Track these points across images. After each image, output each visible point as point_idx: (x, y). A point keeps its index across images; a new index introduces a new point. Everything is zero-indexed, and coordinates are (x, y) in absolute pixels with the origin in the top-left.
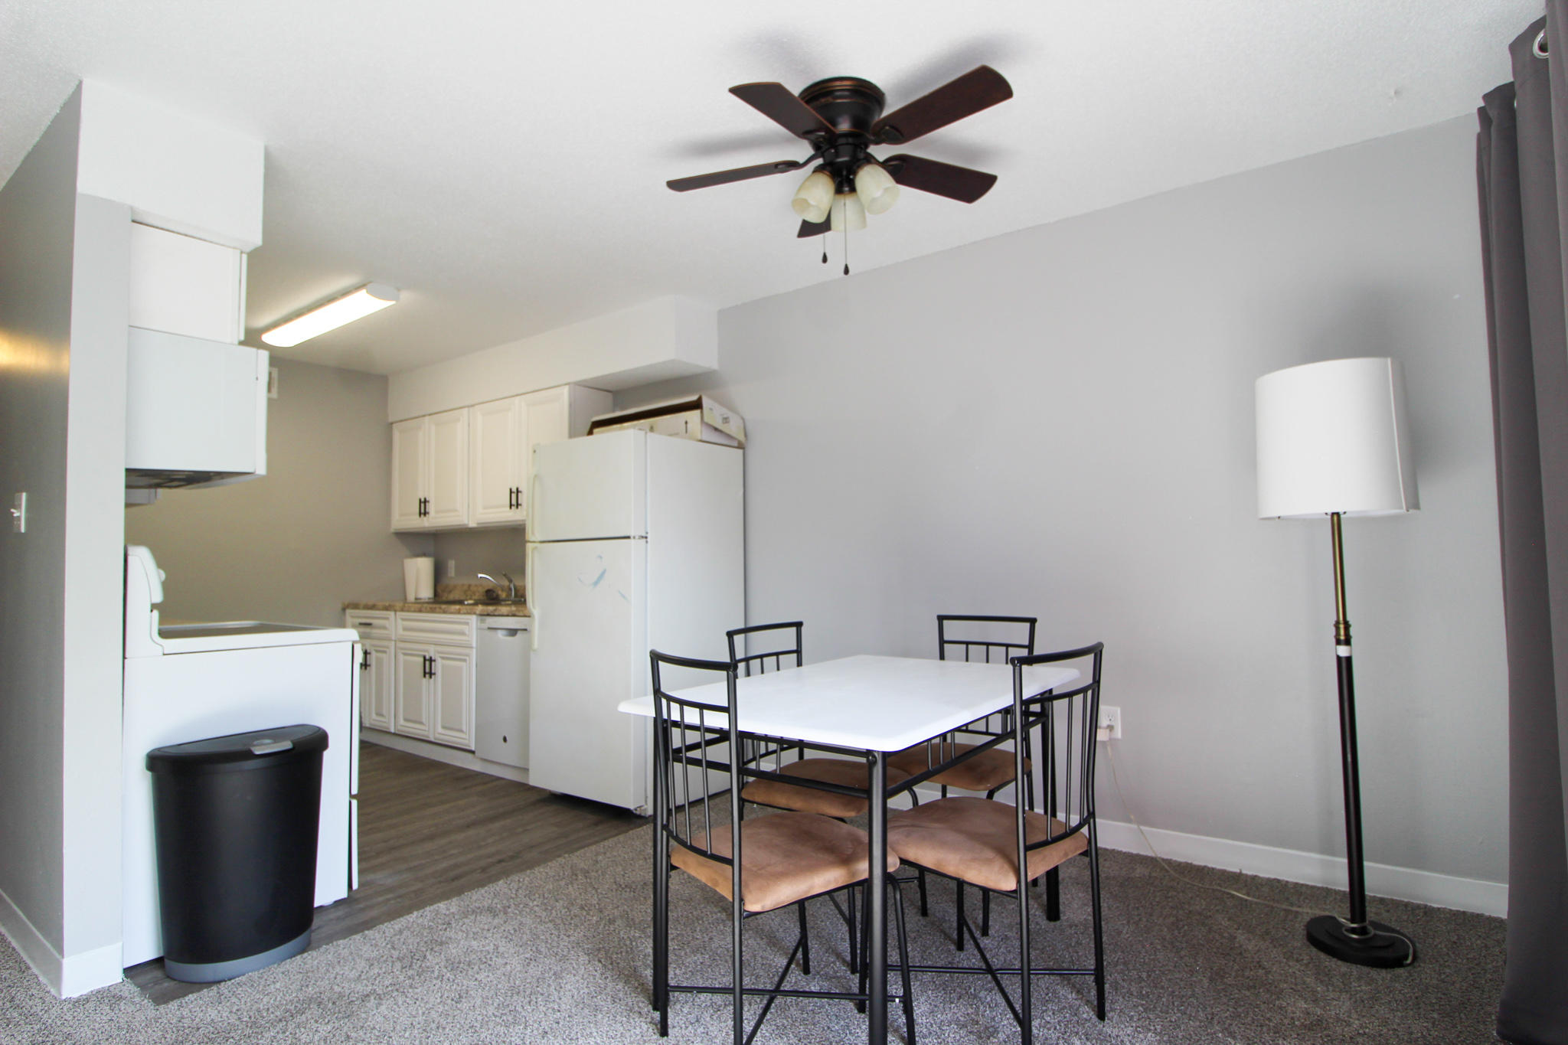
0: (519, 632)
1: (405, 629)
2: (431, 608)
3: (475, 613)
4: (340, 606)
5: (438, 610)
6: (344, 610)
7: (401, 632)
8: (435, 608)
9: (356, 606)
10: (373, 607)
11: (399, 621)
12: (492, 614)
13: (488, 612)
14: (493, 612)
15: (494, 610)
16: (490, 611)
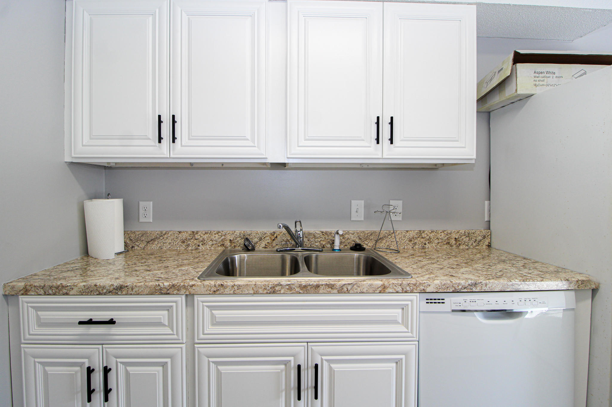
7: (209, 329)
12: (466, 291)
13: (457, 288)
14: (468, 288)
15: (469, 284)
16: (460, 287)
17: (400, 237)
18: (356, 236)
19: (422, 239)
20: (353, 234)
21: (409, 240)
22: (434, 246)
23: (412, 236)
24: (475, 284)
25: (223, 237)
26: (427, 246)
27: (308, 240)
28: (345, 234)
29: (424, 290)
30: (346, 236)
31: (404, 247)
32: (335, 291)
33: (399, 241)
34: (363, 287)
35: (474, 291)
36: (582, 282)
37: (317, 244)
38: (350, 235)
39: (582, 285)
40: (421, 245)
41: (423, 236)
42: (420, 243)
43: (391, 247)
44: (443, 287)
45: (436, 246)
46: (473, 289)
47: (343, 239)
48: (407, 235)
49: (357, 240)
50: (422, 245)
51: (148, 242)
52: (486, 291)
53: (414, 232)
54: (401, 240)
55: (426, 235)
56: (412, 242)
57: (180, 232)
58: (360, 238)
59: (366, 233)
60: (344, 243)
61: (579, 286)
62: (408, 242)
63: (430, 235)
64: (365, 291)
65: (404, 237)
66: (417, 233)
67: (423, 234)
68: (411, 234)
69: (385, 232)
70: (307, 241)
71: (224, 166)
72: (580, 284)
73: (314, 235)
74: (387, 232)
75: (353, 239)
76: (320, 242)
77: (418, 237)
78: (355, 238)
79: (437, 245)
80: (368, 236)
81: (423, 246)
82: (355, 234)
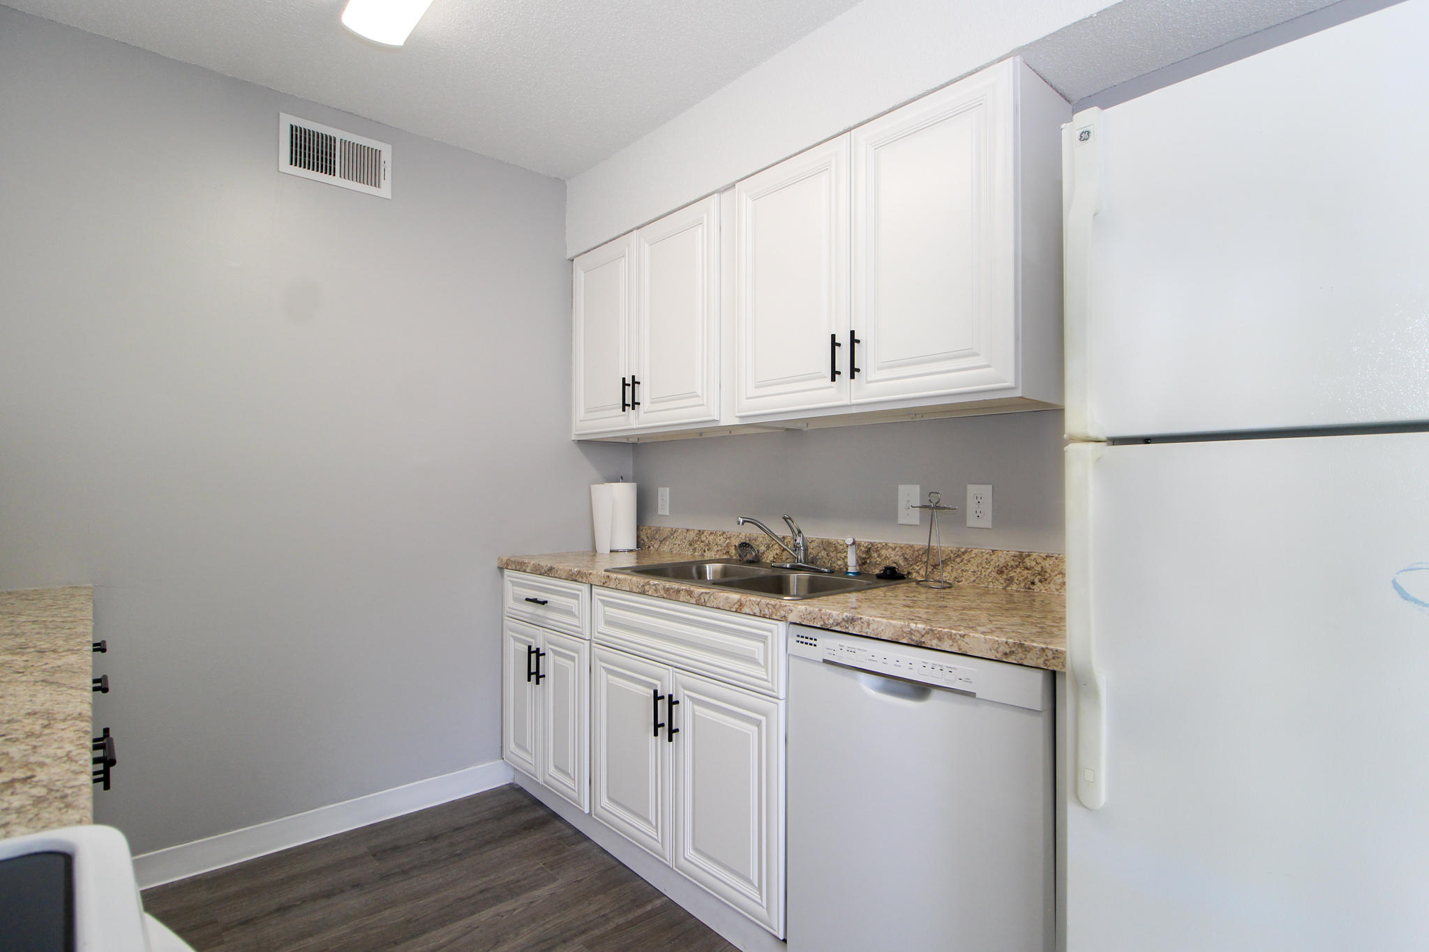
0: (935, 693)
1: (609, 623)
2: (667, 590)
3: (783, 619)
4: (495, 564)
5: (683, 596)
6: (501, 569)
7: (602, 627)
8: (678, 591)
9: (520, 566)
10: (549, 572)
11: (598, 606)
12: (839, 629)
13: (827, 623)
14: (841, 624)
15: (843, 619)
16: (831, 621)
17: (980, 561)
18: (899, 553)
19: (1026, 572)
20: (894, 549)
21: (998, 570)
22: (1054, 590)
23: (1003, 561)
24: (852, 620)
25: (728, 541)
26: (1036, 588)
27: (828, 555)
28: (881, 548)
29: (785, 616)
30: (883, 552)
31: (986, 584)
32: (693, 601)
33: (977, 570)
34: (720, 600)
35: (850, 632)
36: (1053, 653)
37: (839, 563)
38: (890, 550)
39: (1054, 661)
40: (1022, 585)
41: (1028, 565)
42: (1021, 579)
43: (961, 581)
44: (809, 617)
45: (1057, 590)
46: (850, 628)
47: (878, 557)
48: (992, 560)
49: (900, 562)
50: (1026, 584)
51: (661, 542)
52: (868, 635)
53: (1007, 555)
54: (980, 568)
55: (1034, 563)
56: (1005, 577)
57: (688, 530)
58: (905, 558)
59: (916, 549)
60: (880, 565)
61: (1046, 662)
62: (994, 574)
63: (1043, 564)
64: (721, 606)
65: (988, 562)
66: (1015, 556)
67: (1027, 560)
68: (1002, 558)
69: (950, 549)
70: (825, 556)
71: (732, 434)
72: (1050, 657)
73: (835, 547)
74: (952, 549)
75: (893, 558)
76: (843, 559)
77: (1017, 566)
78: (897, 557)
79: (1060, 589)
80: (919, 554)
81: (1027, 586)
82: (897, 549)
